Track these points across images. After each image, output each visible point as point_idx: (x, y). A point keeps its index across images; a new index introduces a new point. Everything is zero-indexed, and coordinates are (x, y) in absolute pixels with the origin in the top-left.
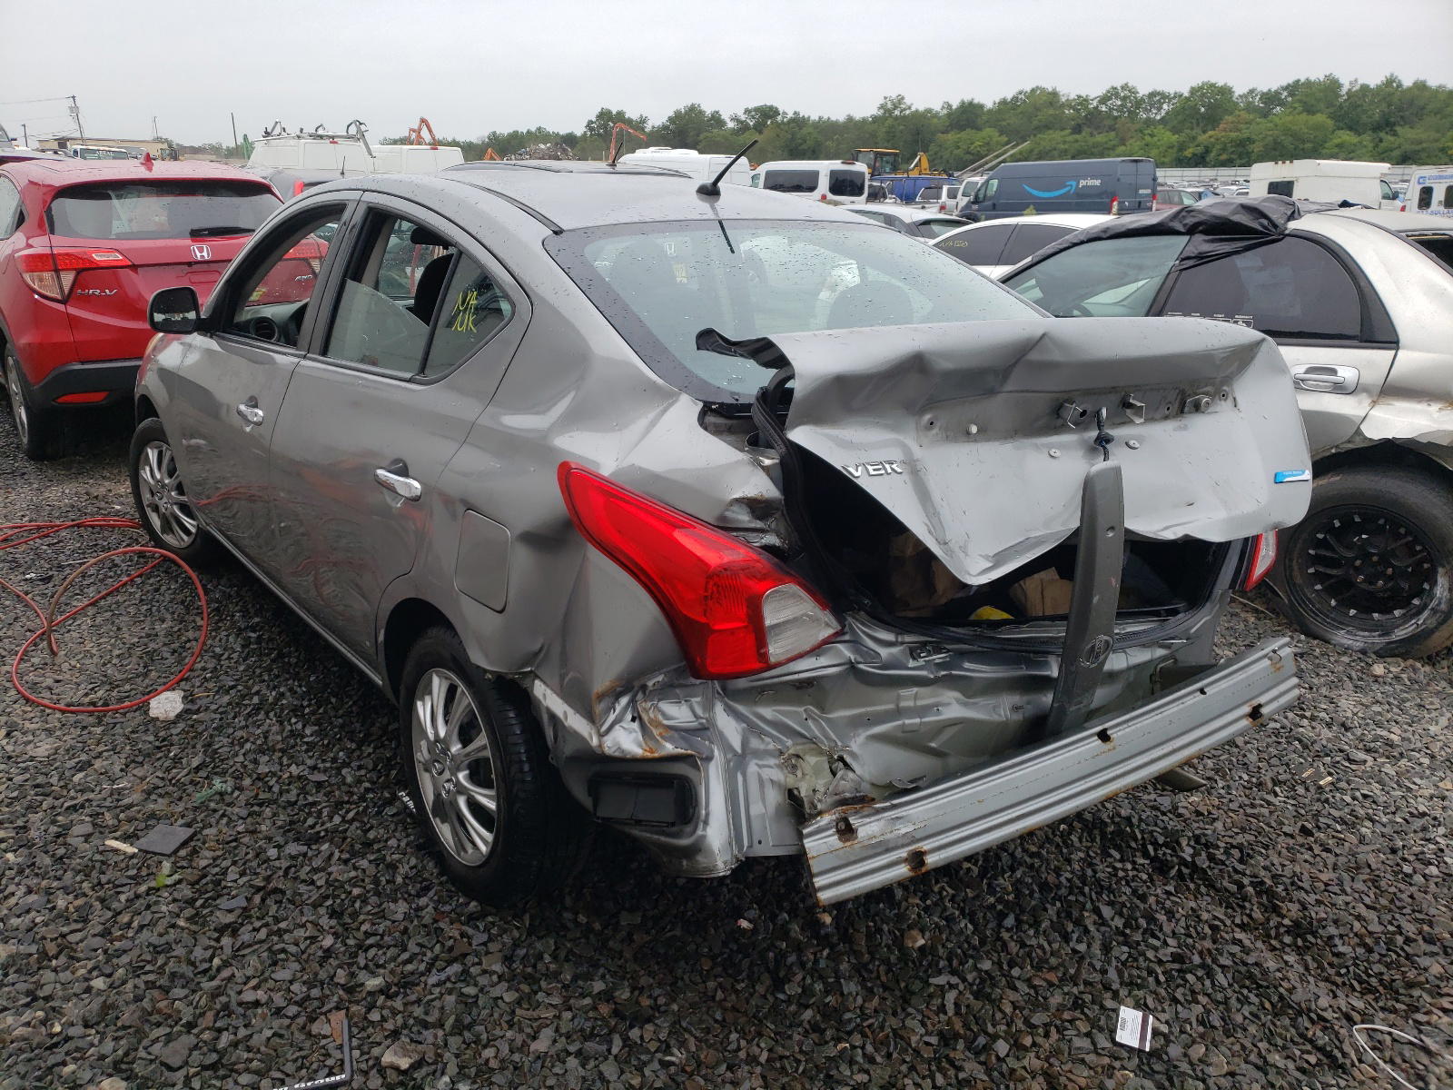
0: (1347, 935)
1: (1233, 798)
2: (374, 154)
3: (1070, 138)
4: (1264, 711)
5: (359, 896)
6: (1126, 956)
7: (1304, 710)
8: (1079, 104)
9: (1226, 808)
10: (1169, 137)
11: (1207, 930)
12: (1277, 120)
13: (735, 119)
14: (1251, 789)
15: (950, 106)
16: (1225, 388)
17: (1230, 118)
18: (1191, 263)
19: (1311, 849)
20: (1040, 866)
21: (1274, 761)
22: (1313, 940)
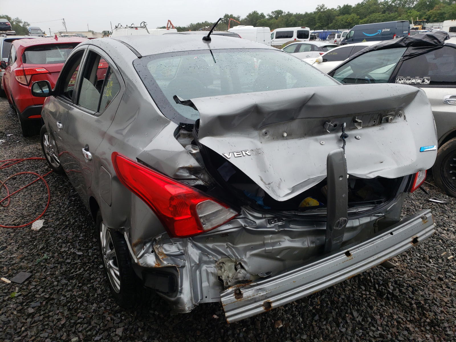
0: (452, 326)
1: (413, 264)
2: (149, 32)
3: (381, 15)
4: (419, 239)
5: (80, 302)
6: (361, 334)
7: (445, 227)
8: (385, 3)
9: (410, 268)
10: (416, 13)
11: (396, 323)
12: (453, 6)
13: (269, 15)
14: (420, 260)
15: (340, 7)
16: (400, 112)
17: (437, 6)
18: (407, 58)
19: (441, 287)
20: (332, 293)
21: (431, 248)
22: (438, 329)
